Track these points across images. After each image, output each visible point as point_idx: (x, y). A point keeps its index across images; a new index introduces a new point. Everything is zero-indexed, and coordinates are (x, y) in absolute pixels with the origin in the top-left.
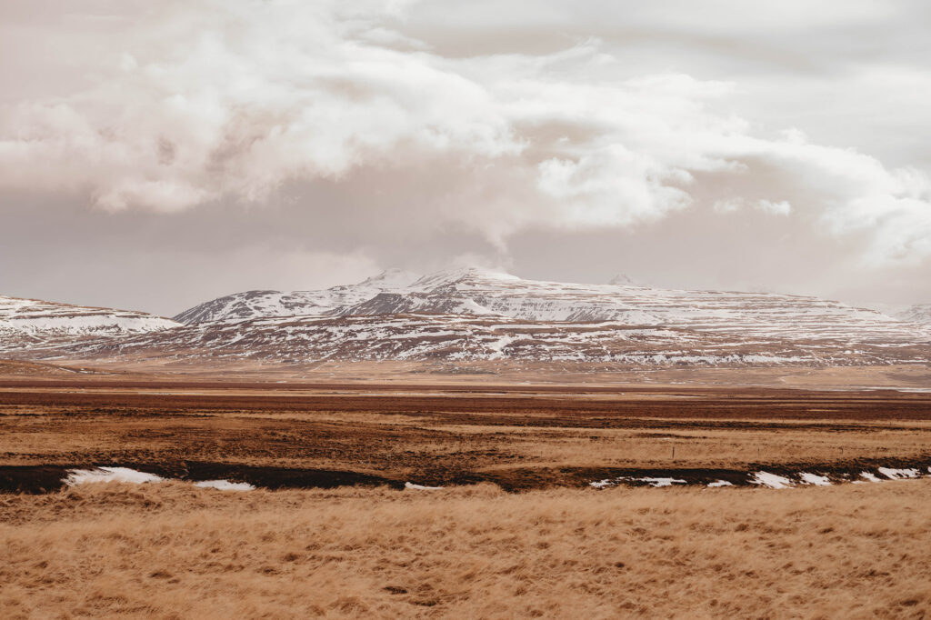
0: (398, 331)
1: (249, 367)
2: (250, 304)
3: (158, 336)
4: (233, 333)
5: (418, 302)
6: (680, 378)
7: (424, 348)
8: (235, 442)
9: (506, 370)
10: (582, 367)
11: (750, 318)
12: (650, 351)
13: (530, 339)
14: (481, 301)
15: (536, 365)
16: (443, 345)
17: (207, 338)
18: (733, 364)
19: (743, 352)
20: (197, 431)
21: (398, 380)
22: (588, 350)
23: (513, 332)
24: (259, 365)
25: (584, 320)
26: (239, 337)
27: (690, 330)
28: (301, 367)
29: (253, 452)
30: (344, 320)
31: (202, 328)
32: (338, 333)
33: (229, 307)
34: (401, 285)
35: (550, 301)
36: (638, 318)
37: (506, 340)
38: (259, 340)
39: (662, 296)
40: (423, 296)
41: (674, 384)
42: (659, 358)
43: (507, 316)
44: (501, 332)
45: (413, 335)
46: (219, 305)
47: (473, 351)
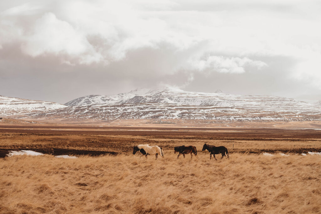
0: (141, 109)
1: (90, 122)
2: (91, 100)
3: (59, 111)
4: (84, 109)
5: (148, 99)
6: (239, 125)
7: (151, 115)
8: (74, 143)
9: (179, 122)
10: (205, 121)
11: (263, 105)
12: (228, 116)
13: (187, 112)
14: (170, 98)
15: (189, 121)
16: (157, 114)
17: (76, 111)
18: (257, 121)
19: (261, 116)
20: (61, 139)
21: (141, 126)
22: (207, 115)
23: (181, 109)
24: (93, 120)
25: (206, 105)
26: (87, 111)
27: (243, 109)
28: (108, 121)
29: (79, 146)
30: (123, 105)
31: (74, 108)
32: (121, 109)
33: (83, 101)
34: (143, 93)
35: (194, 99)
36: (225, 105)
37: (179, 112)
38: (93, 112)
39: (233, 97)
40: (150, 97)
41: (237, 127)
42: (232, 118)
43: (179, 104)
44: (177, 109)
45: (147, 110)
46: (80, 100)
47: (168, 116)
